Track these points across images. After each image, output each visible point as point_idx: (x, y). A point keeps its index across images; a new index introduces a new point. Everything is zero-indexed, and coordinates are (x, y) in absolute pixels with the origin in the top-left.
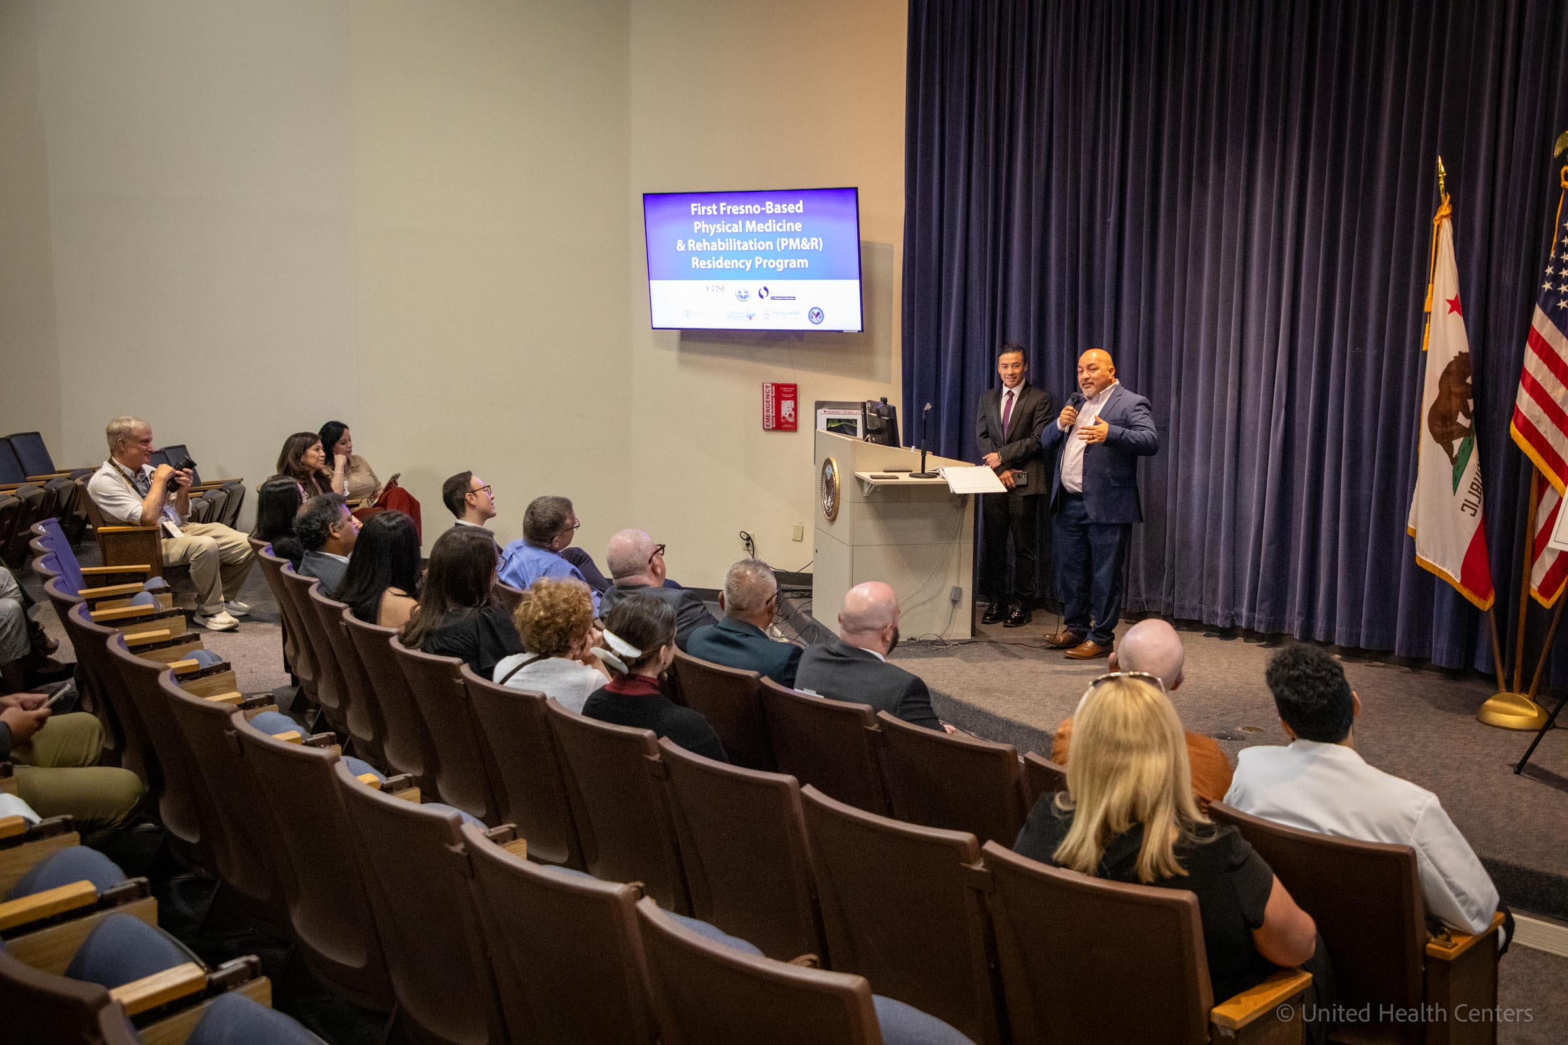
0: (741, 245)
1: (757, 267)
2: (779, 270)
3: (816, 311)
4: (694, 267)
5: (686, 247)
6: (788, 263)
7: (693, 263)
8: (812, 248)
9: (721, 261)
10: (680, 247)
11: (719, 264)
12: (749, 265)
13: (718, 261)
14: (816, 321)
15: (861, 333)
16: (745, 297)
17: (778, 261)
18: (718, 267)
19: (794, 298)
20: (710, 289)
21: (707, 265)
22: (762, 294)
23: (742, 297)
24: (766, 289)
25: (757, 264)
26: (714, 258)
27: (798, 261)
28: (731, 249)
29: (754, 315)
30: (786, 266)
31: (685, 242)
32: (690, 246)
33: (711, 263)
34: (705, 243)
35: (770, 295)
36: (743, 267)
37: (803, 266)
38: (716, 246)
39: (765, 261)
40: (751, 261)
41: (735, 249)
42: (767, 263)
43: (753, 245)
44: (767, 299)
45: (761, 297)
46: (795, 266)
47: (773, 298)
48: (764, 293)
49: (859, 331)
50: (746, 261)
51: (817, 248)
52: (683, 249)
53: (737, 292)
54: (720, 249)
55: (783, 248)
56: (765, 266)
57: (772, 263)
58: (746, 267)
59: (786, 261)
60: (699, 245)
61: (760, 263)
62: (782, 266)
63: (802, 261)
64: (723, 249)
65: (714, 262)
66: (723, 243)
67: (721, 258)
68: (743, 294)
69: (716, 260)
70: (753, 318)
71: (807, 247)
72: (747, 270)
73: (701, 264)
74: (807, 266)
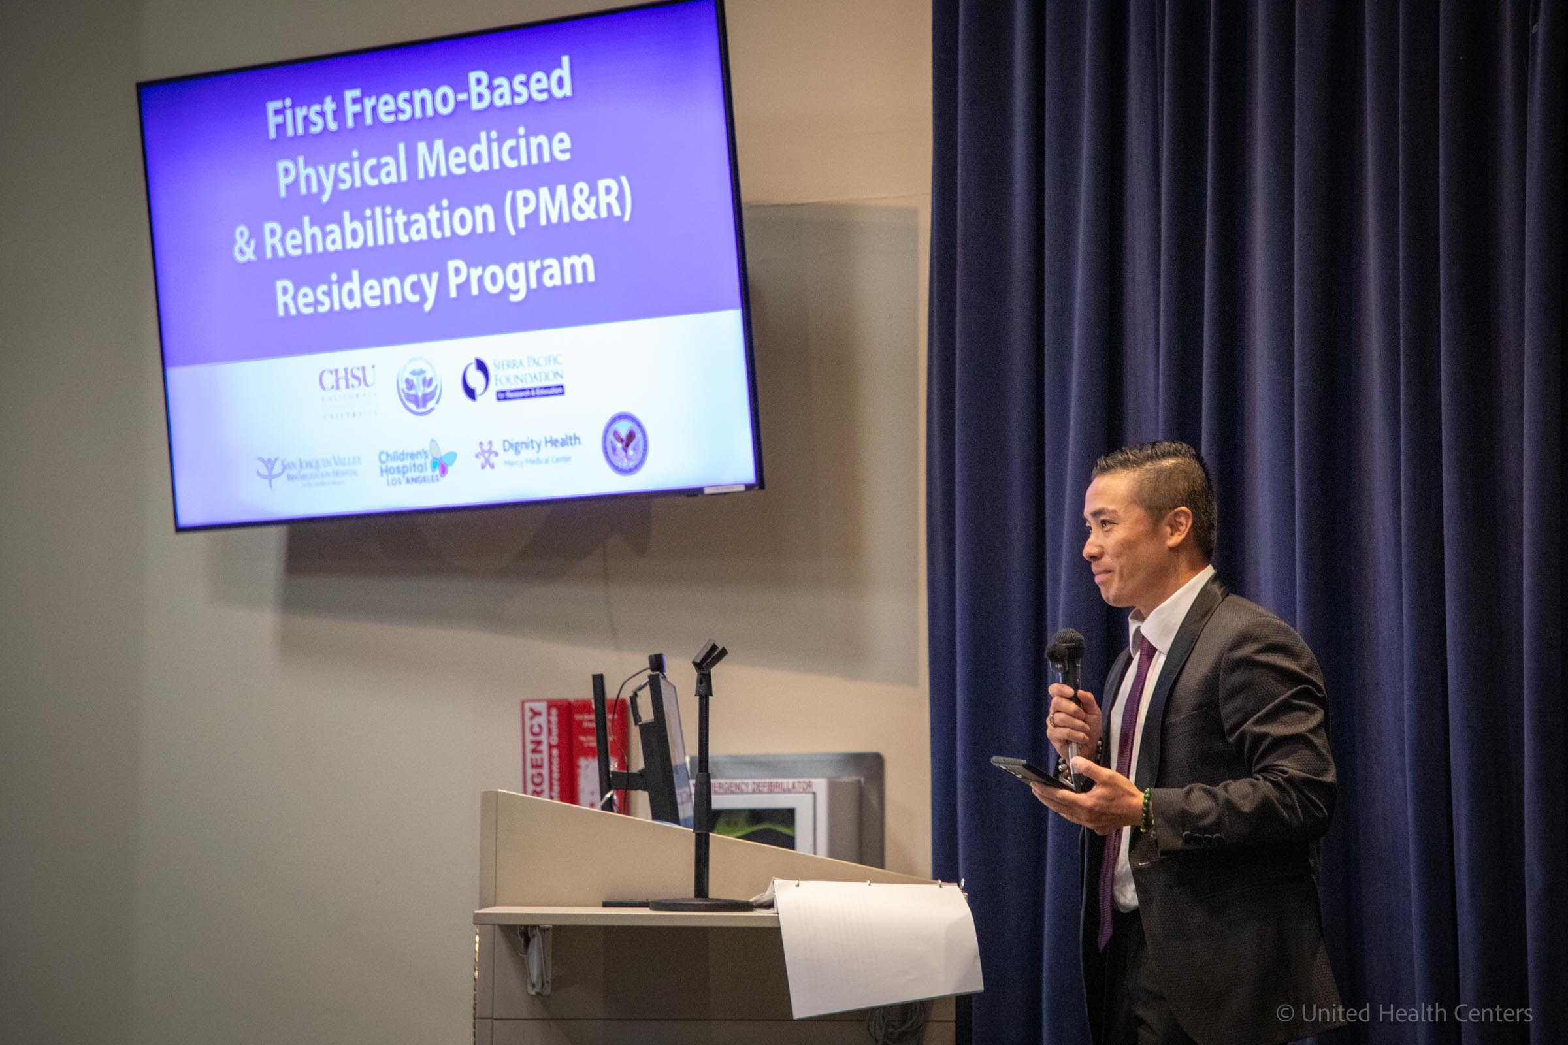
0: (408, 226)
1: (453, 293)
2: (514, 298)
3: (623, 428)
4: (281, 312)
5: (259, 250)
6: (540, 273)
7: (281, 299)
8: (604, 214)
9: (354, 285)
10: (244, 250)
11: (351, 294)
12: (431, 292)
13: (347, 286)
14: (624, 464)
15: (756, 492)
16: (427, 398)
17: (512, 267)
18: (349, 305)
19: (560, 390)
20: (329, 380)
21: (317, 303)
22: (471, 383)
23: (415, 399)
24: (481, 366)
25: (454, 281)
26: (334, 277)
27: (567, 262)
28: (381, 242)
29: (453, 455)
30: (533, 285)
31: (256, 234)
32: (269, 242)
33: (328, 294)
34: (309, 231)
35: (494, 387)
36: (414, 298)
37: (580, 280)
38: (337, 235)
39: (476, 273)
40: (435, 276)
41: (391, 240)
42: (480, 279)
43: (440, 221)
44: (487, 398)
45: (470, 393)
46: (557, 282)
47: (502, 396)
48: (476, 379)
49: (749, 487)
50: (424, 277)
51: (617, 212)
52: (250, 255)
53: (403, 385)
54: (350, 244)
55: (522, 224)
56: (475, 291)
57: (494, 277)
58: (424, 298)
59: (534, 266)
60: (293, 239)
61: (462, 278)
62: (521, 285)
63: (577, 260)
64: (358, 244)
65: (335, 288)
66: (357, 225)
67: (355, 274)
68: (420, 391)
69: (340, 283)
70: (450, 469)
71: (590, 214)
72: (428, 307)
73: (301, 301)
74: (591, 278)
